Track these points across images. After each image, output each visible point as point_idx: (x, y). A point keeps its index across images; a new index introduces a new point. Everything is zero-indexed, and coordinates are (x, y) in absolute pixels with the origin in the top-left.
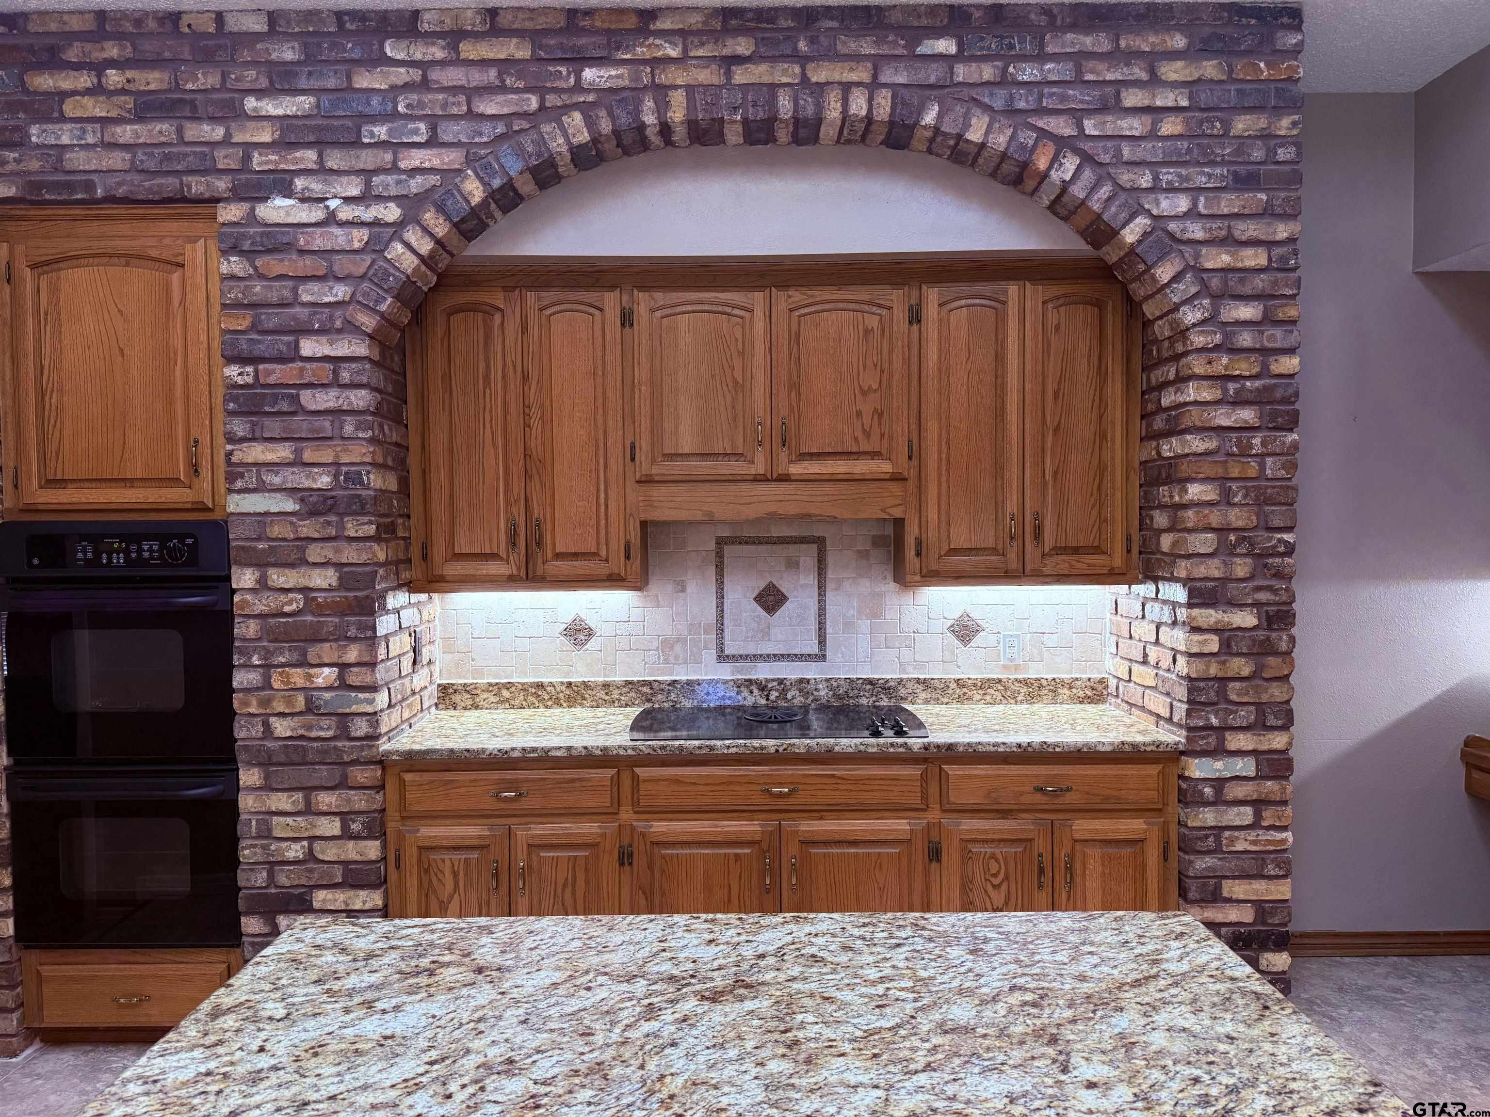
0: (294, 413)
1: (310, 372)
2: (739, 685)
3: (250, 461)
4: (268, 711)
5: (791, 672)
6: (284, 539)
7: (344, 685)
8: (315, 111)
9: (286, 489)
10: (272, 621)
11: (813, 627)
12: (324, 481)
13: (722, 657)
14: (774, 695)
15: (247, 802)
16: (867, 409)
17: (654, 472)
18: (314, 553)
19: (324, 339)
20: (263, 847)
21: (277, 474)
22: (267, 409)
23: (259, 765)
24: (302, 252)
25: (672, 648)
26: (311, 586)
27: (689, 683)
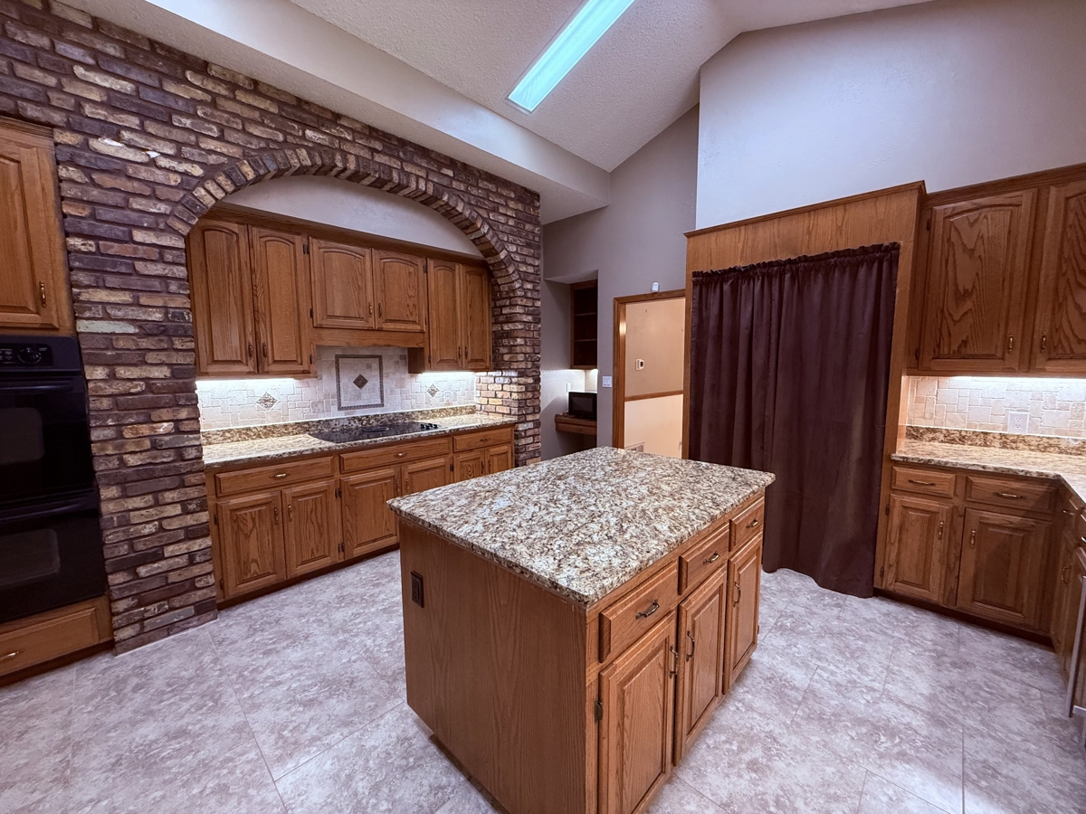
0: (130, 274)
1: (141, 252)
2: (349, 419)
3: (96, 300)
4: (122, 452)
5: (371, 412)
6: (128, 349)
7: (178, 431)
8: (134, 94)
9: (127, 320)
10: (121, 398)
11: (379, 393)
12: (157, 316)
13: (340, 408)
14: (365, 422)
15: (107, 508)
16: (411, 304)
17: (323, 323)
18: (151, 358)
19: (152, 234)
20: (124, 531)
21: (119, 310)
22: (108, 269)
23: (117, 484)
24: (130, 178)
25: (316, 406)
26: (151, 376)
27: (326, 421)
